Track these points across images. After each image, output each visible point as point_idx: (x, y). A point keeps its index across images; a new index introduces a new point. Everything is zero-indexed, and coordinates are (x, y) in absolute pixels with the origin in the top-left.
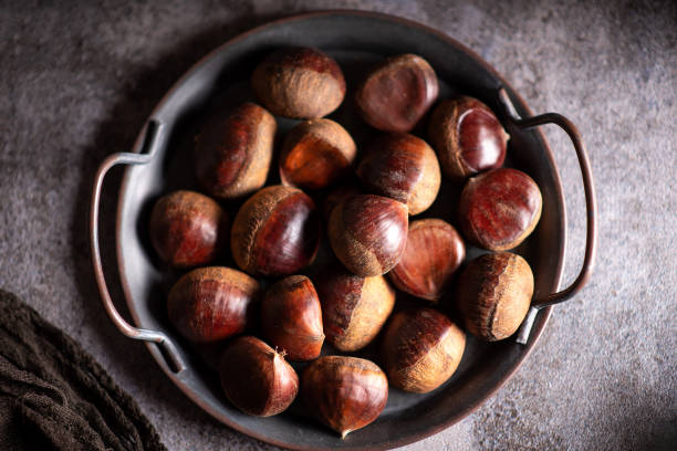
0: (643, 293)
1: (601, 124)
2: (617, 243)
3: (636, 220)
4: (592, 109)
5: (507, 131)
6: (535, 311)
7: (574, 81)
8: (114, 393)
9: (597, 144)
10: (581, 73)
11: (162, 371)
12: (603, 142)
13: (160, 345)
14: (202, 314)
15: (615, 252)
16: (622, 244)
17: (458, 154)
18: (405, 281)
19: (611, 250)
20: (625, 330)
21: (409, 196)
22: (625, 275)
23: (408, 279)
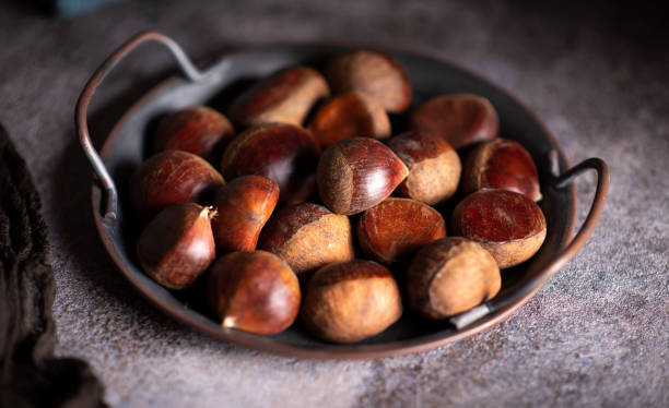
0: (607, 368)
1: (639, 231)
2: (602, 321)
3: (633, 312)
4: (636, 220)
5: (542, 191)
6: (485, 310)
7: (630, 196)
8: (34, 219)
9: (627, 244)
10: (640, 193)
11: (91, 208)
12: (634, 245)
13: (105, 192)
14: (160, 171)
15: (597, 326)
16: (607, 323)
17: (482, 169)
18: (369, 233)
19: (594, 323)
20: (571, 387)
21: (415, 165)
22: (597, 346)
23: (373, 233)
